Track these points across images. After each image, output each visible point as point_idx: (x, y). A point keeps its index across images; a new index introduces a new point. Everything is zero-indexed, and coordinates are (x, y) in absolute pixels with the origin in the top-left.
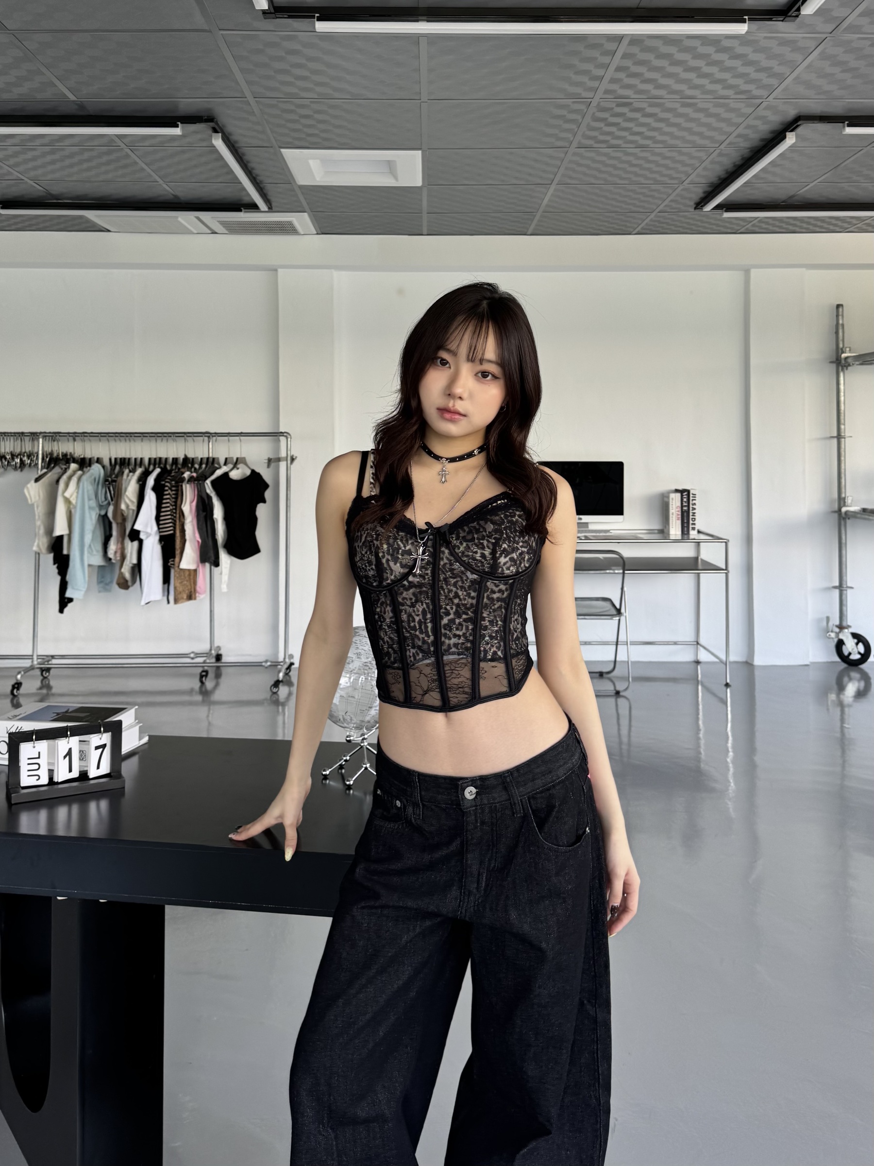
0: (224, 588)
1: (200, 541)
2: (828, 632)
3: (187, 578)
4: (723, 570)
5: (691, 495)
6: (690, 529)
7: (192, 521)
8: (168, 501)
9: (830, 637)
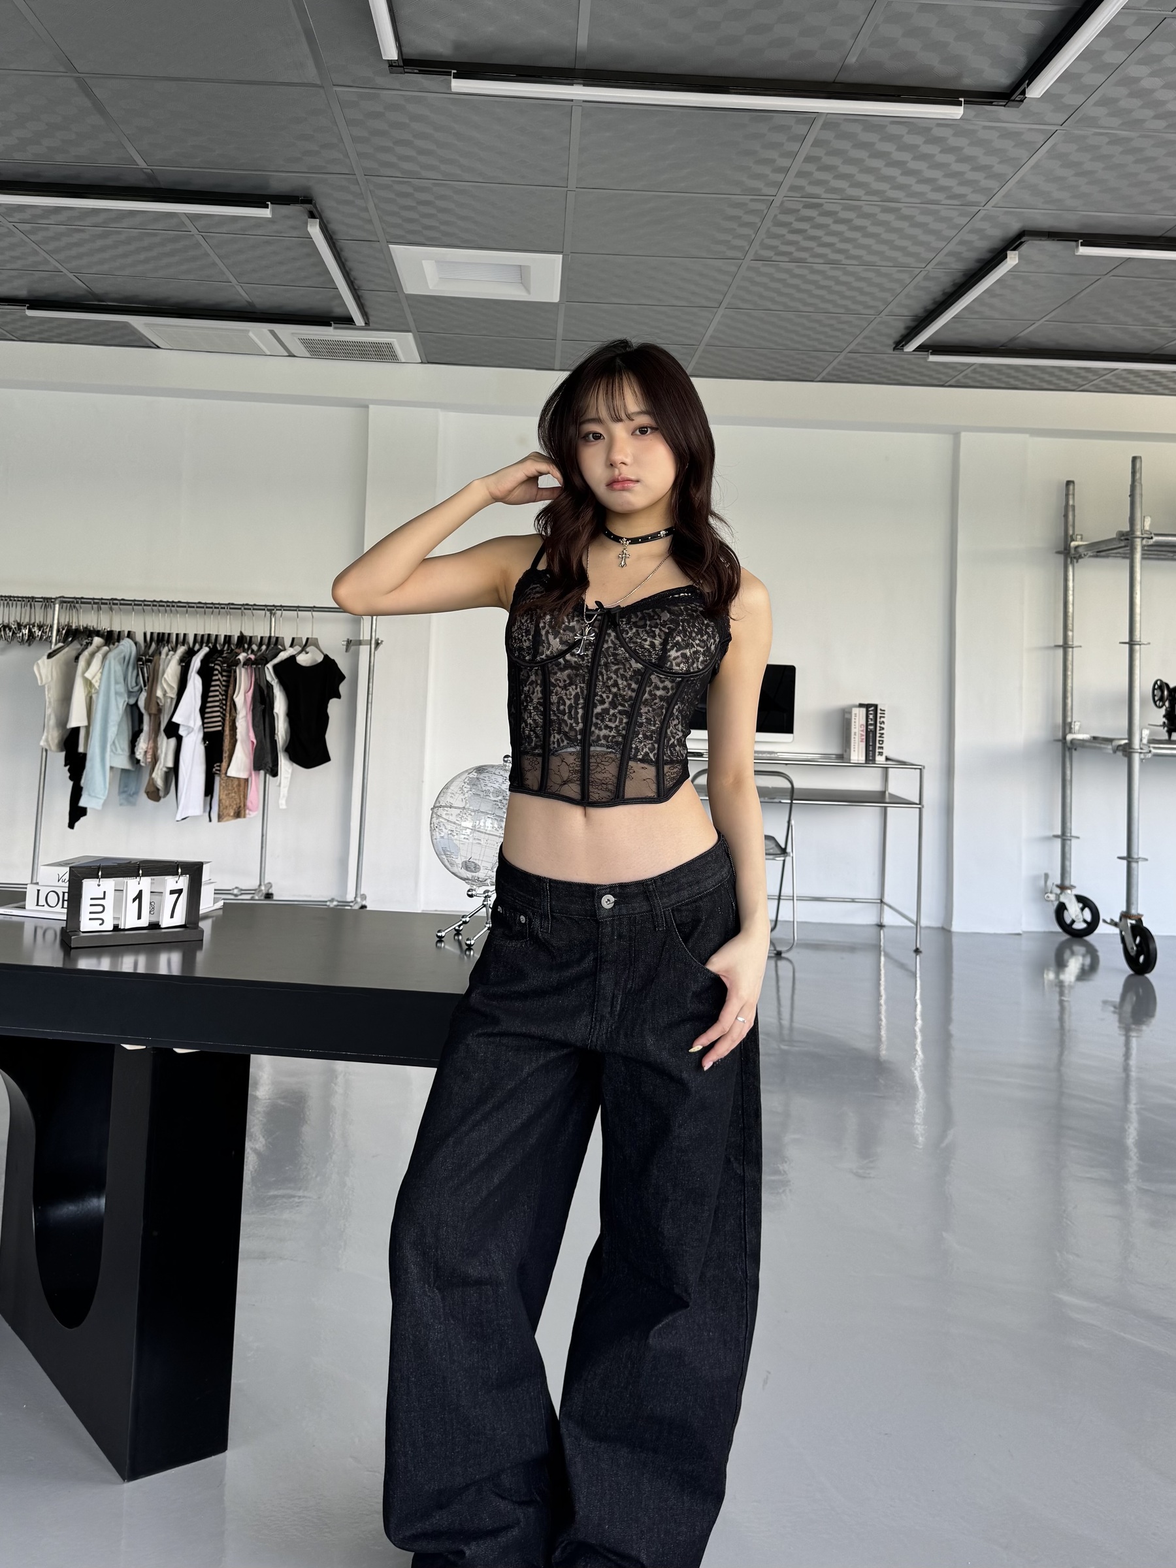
0: (283, 804)
1: (255, 741)
2: (1046, 893)
3: (236, 789)
4: (917, 804)
5: (879, 711)
6: (877, 754)
7: (246, 716)
8: (217, 688)
9: (1048, 899)
